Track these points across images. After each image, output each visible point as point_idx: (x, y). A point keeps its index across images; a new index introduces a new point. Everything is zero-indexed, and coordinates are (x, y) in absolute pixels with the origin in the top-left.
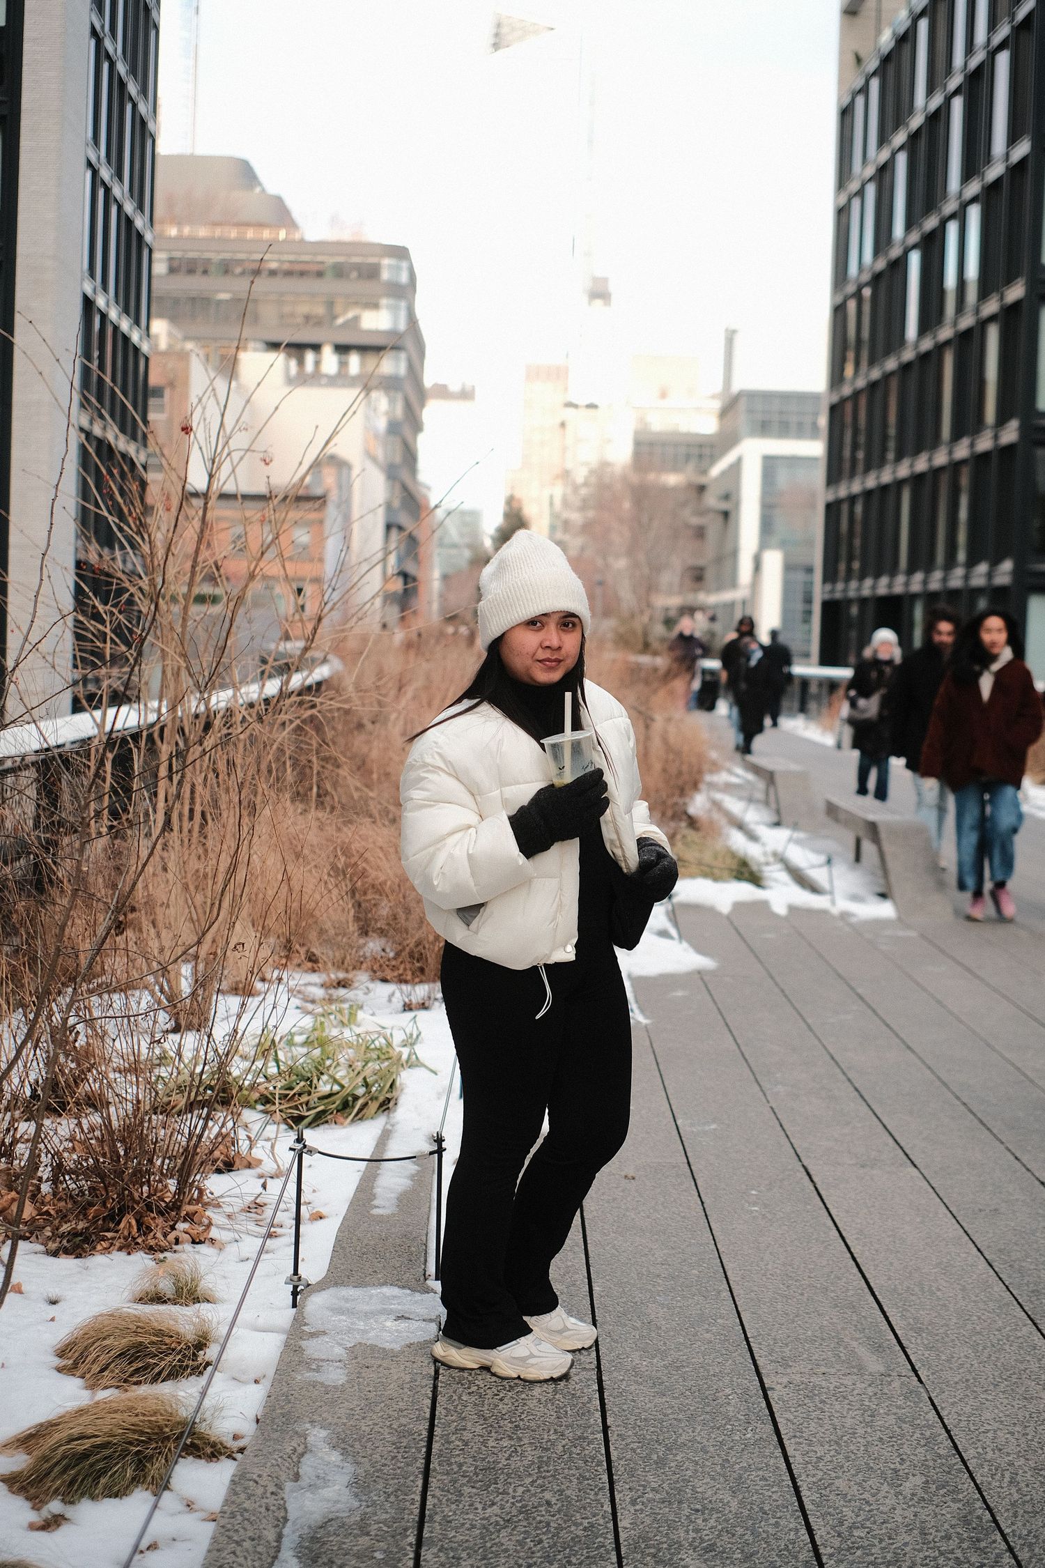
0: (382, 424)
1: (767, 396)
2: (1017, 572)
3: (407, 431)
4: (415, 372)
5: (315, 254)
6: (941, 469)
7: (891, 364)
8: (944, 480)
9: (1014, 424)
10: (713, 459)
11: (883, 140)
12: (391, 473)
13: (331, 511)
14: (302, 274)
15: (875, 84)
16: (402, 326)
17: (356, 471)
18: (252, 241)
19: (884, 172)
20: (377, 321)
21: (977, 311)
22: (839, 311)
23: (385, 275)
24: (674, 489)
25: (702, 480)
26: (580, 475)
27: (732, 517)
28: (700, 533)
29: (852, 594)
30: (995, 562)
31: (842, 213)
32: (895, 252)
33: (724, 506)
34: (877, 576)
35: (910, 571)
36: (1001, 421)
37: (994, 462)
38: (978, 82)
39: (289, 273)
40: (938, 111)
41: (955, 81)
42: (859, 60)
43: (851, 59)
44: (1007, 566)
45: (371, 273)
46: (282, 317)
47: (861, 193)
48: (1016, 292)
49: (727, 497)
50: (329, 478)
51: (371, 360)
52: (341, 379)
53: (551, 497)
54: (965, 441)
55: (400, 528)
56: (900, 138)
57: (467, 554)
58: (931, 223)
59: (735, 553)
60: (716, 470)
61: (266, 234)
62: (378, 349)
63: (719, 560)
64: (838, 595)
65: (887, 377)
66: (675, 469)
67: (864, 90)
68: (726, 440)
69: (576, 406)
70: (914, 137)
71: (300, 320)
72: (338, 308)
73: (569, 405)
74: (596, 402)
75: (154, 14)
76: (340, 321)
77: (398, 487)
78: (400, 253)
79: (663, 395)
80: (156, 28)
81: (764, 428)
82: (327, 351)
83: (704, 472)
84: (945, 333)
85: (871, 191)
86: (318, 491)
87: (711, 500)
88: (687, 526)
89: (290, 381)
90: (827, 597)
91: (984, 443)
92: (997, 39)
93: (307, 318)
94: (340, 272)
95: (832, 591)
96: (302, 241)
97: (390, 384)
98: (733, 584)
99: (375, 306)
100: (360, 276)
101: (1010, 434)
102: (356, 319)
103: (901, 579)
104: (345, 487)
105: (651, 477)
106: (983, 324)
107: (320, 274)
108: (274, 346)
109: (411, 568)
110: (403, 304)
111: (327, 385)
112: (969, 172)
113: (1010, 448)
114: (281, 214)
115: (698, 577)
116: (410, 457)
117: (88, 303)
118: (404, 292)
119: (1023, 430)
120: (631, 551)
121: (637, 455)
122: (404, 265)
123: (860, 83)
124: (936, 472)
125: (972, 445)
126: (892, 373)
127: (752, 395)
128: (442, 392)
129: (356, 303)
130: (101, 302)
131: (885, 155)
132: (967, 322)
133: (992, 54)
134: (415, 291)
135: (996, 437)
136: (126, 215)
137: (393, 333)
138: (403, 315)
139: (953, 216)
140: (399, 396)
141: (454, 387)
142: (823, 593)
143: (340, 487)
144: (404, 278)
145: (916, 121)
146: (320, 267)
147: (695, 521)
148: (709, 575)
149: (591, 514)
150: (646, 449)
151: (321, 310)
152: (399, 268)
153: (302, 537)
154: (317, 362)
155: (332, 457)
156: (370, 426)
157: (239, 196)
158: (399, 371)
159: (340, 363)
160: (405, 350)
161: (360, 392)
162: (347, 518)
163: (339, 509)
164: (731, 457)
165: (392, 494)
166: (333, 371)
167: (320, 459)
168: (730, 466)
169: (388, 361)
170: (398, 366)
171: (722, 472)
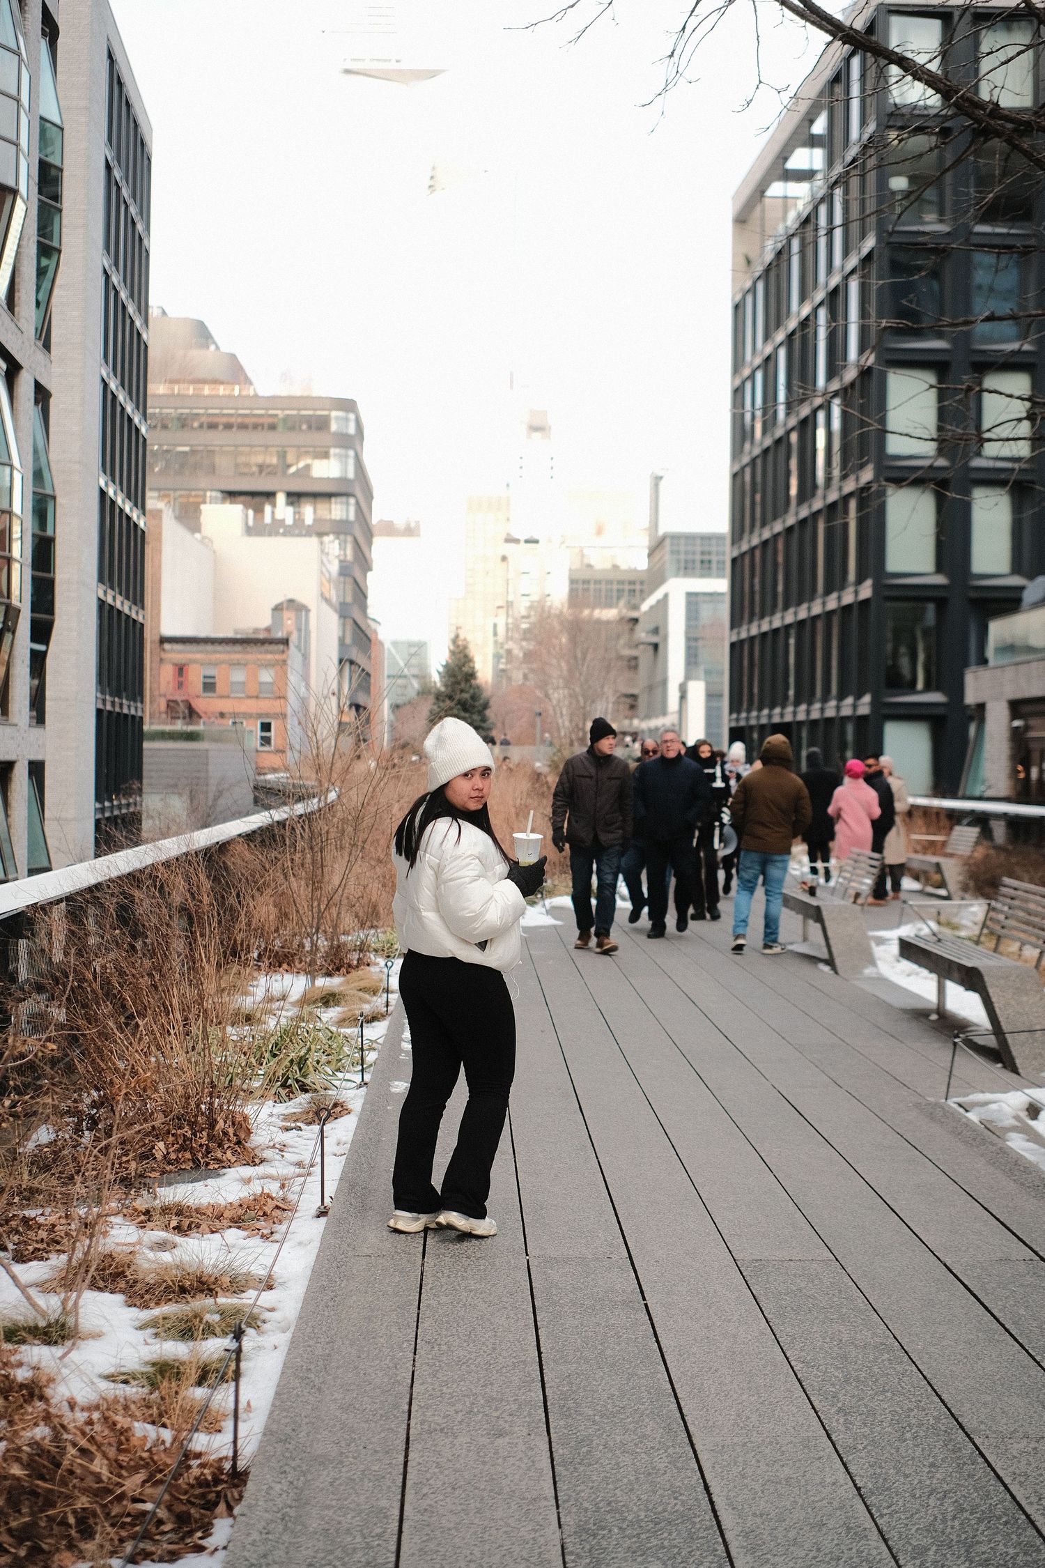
0: (334, 568)
1: (690, 538)
2: (874, 704)
3: (357, 574)
4: (363, 516)
5: (267, 409)
6: (817, 617)
7: (778, 527)
8: (820, 625)
9: (868, 583)
10: (644, 595)
11: (767, 337)
12: (343, 612)
13: (293, 652)
14: (255, 427)
15: (760, 286)
16: (351, 474)
17: (313, 616)
18: (208, 396)
19: (769, 361)
20: (327, 469)
21: (840, 489)
22: (736, 476)
23: (334, 427)
24: (608, 622)
25: (635, 614)
26: (522, 607)
27: (661, 647)
28: (633, 664)
29: (753, 722)
30: (858, 696)
31: (738, 392)
32: (779, 432)
33: (654, 639)
34: (772, 708)
35: (797, 703)
36: (860, 580)
37: (855, 612)
38: (835, 298)
39: (243, 427)
40: (807, 319)
41: (820, 295)
42: (749, 262)
43: (742, 261)
44: (867, 699)
45: (321, 424)
46: (237, 465)
47: (752, 377)
48: (867, 475)
49: (656, 631)
50: (289, 621)
51: (322, 507)
52: (297, 529)
53: (495, 626)
54: (834, 595)
55: (352, 662)
56: (780, 336)
57: (416, 684)
58: (805, 411)
59: (664, 682)
60: (645, 607)
61: (222, 390)
62: (329, 496)
63: (650, 688)
64: (742, 723)
65: (776, 536)
66: (609, 605)
67: (753, 290)
68: (655, 578)
69: (517, 541)
70: (791, 336)
71: (255, 469)
72: (290, 458)
73: (510, 540)
74: (536, 537)
75: (145, 242)
76: (293, 470)
77: (349, 622)
78: (348, 406)
79: (599, 531)
80: (147, 252)
81: (687, 569)
82: (281, 498)
83: (636, 607)
84: (818, 504)
85: (759, 376)
86: (280, 635)
87: (642, 634)
88: (620, 657)
89: (249, 531)
90: (734, 724)
91: (848, 598)
92: (849, 267)
93: (261, 467)
94: (292, 425)
95: (737, 720)
96: (256, 396)
97: (340, 529)
98: (664, 713)
99: (326, 455)
100: (310, 427)
101: (866, 591)
102: (308, 467)
103: (790, 709)
104: (303, 629)
105: (586, 612)
106: (845, 499)
107: (273, 427)
108: (232, 495)
109: (361, 699)
110: (351, 453)
111: (284, 535)
112: (832, 373)
113: (866, 602)
114: (235, 371)
115: (631, 703)
116: (360, 595)
117: (103, 493)
118: (352, 442)
119: (876, 587)
120: (568, 683)
121: (573, 593)
122: (352, 416)
123: (748, 284)
124: (814, 619)
125: (839, 598)
126: (779, 534)
127: (676, 537)
128: (389, 529)
129: (307, 453)
130: (111, 492)
131: (769, 350)
132: (833, 496)
133: (846, 278)
134: (362, 439)
135: (856, 593)
136: (128, 416)
137: (343, 480)
138: (351, 462)
139: (820, 407)
140: (350, 539)
141: (400, 523)
142: (730, 720)
143: (299, 630)
144: (352, 430)
145: (792, 324)
146: (270, 420)
147: (627, 652)
148: (642, 703)
149: (530, 646)
150: (580, 586)
151: (274, 460)
152: (347, 420)
153: (266, 676)
154: (273, 513)
155: (291, 601)
156: (324, 570)
157: (196, 354)
158: (347, 516)
159: (295, 513)
160: (354, 496)
161: (314, 540)
162: (306, 657)
163: (300, 650)
164: (658, 595)
165: (344, 631)
166: (289, 521)
167: (281, 604)
168: (658, 602)
169: (339, 507)
170: (347, 511)
171: (652, 607)
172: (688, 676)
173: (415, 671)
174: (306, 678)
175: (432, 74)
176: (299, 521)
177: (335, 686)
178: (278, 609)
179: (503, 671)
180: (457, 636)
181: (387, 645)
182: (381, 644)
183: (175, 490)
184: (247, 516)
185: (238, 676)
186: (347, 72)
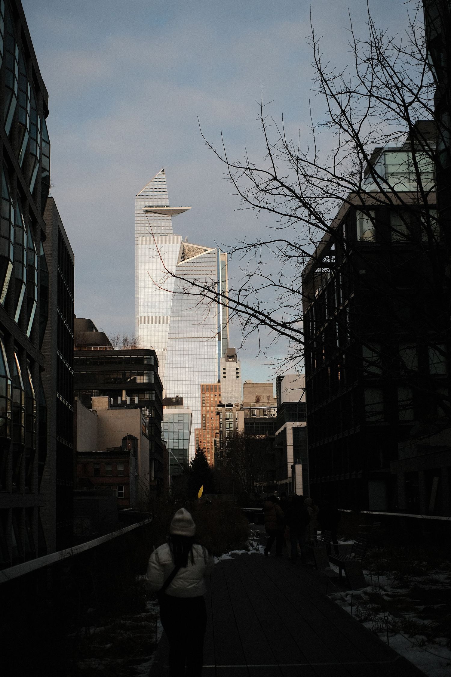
0: (147, 421)
1: (294, 405)
2: (363, 474)
3: (157, 422)
4: (158, 398)
5: (118, 355)
6: (341, 439)
8: (342, 443)
9: (359, 426)
10: (276, 429)
11: (317, 328)
12: (151, 439)
13: (131, 457)
14: (113, 363)
15: (314, 309)
16: (153, 381)
17: (139, 441)
18: (93, 351)
20: (143, 379)
21: (347, 389)
22: (308, 383)
23: (145, 362)
24: (262, 440)
25: (273, 437)
26: (226, 433)
27: (284, 450)
28: (273, 458)
29: (319, 482)
30: (357, 471)
32: (324, 366)
33: (281, 447)
35: (335, 474)
36: (356, 425)
39: (108, 363)
41: (336, 313)
42: (309, 299)
43: (307, 298)
44: (360, 472)
45: (140, 361)
46: (106, 379)
48: (356, 384)
49: (282, 443)
50: (129, 444)
51: (142, 395)
52: (132, 406)
53: (215, 441)
54: (347, 431)
55: (155, 460)
56: (322, 329)
57: (182, 467)
58: (333, 358)
59: (286, 465)
60: (277, 433)
61: (99, 348)
62: (144, 390)
63: (280, 468)
64: (315, 482)
66: (262, 433)
67: (311, 310)
69: (224, 406)
70: (326, 329)
71: (113, 380)
72: (128, 375)
74: (231, 404)
76: (129, 380)
77: (154, 443)
78: (152, 353)
79: (258, 401)
81: (293, 418)
82: (124, 393)
83: (273, 434)
84: (339, 395)
86: (126, 450)
87: (276, 445)
89: (112, 407)
90: (311, 483)
91: (352, 432)
92: (346, 303)
93: (116, 380)
94: (128, 362)
95: (313, 481)
96: (113, 350)
97: (148, 404)
98: (286, 477)
99: (142, 374)
100: (136, 363)
101: (358, 429)
102: (135, 379)
103: (333, 476)
105: (252, 436)
106: (349, 393)
107: (120, 363)
109: (160, 475)
110: (153, 372)
111: (126, 408)
114: (105, 340)
115: (273, 474)
116: (158, 431)
117: (58, 401)
118: (154, 367)
120: (246, 467)
121: (247, 427)
122: (153, 357)
123: (309, 308)
125: (349, 432)
126: (325, 406)
127: (289, 404)
129: (135, 373)
130: (61, 399)
131: (318, 333)
133: (345, 308)
135: (355, 430)
136: (67, 368)
137: (149, 384)
138: (153, 376)
140: (153, 408)
142: (310, 481)
143: (134, 448)
144: (153, 363)
145: (326, 324)
146: (119, 360)
147: (270, 453)
148: (277, 473)
150: (250, 426)
151: (121, 376)
152: (151, 359)
153: (121, 468)
154: (121, 399)
155: (130, 436)
156: (143, 422)
157: (88, 333)
158: (152, 399)
159: (130, 399)
160: (155, 390)
161: (138, 410)
162: (137, 458)
163: (134, 456)
164: (282, 428)
165: (152, 448)
166: (128, 402)
167: (126, 437)
168: (282, 431)
169: (148, 395)
170: (152, 396)
171: (279, 433)
172: (296, 462)
173: (182, 462)
174: (137, 467)
175: (183, 211)
176: (132, 401)
177: (148, 471)
178: (124, 439)
179: (219, 460)
180: (199, 448)
181: (170, 451)
182: (167, 450)
183: (80, 390)
184: (110, 400)
185: (109, 468)
186: (147, 211)
